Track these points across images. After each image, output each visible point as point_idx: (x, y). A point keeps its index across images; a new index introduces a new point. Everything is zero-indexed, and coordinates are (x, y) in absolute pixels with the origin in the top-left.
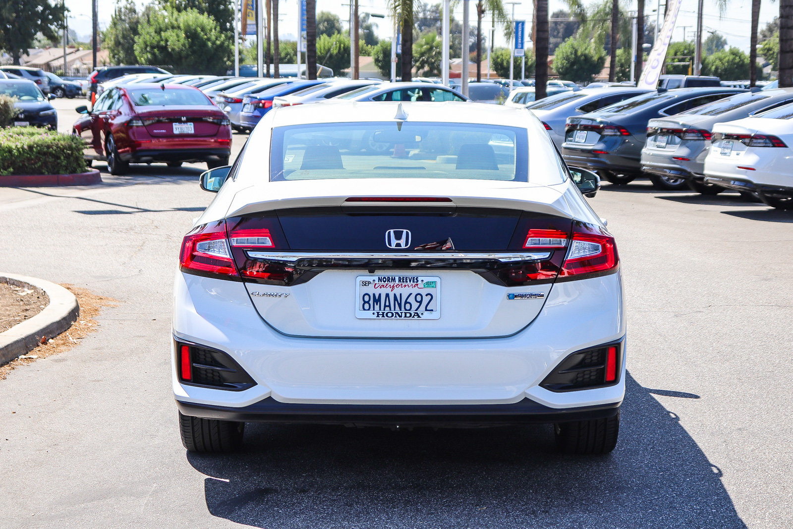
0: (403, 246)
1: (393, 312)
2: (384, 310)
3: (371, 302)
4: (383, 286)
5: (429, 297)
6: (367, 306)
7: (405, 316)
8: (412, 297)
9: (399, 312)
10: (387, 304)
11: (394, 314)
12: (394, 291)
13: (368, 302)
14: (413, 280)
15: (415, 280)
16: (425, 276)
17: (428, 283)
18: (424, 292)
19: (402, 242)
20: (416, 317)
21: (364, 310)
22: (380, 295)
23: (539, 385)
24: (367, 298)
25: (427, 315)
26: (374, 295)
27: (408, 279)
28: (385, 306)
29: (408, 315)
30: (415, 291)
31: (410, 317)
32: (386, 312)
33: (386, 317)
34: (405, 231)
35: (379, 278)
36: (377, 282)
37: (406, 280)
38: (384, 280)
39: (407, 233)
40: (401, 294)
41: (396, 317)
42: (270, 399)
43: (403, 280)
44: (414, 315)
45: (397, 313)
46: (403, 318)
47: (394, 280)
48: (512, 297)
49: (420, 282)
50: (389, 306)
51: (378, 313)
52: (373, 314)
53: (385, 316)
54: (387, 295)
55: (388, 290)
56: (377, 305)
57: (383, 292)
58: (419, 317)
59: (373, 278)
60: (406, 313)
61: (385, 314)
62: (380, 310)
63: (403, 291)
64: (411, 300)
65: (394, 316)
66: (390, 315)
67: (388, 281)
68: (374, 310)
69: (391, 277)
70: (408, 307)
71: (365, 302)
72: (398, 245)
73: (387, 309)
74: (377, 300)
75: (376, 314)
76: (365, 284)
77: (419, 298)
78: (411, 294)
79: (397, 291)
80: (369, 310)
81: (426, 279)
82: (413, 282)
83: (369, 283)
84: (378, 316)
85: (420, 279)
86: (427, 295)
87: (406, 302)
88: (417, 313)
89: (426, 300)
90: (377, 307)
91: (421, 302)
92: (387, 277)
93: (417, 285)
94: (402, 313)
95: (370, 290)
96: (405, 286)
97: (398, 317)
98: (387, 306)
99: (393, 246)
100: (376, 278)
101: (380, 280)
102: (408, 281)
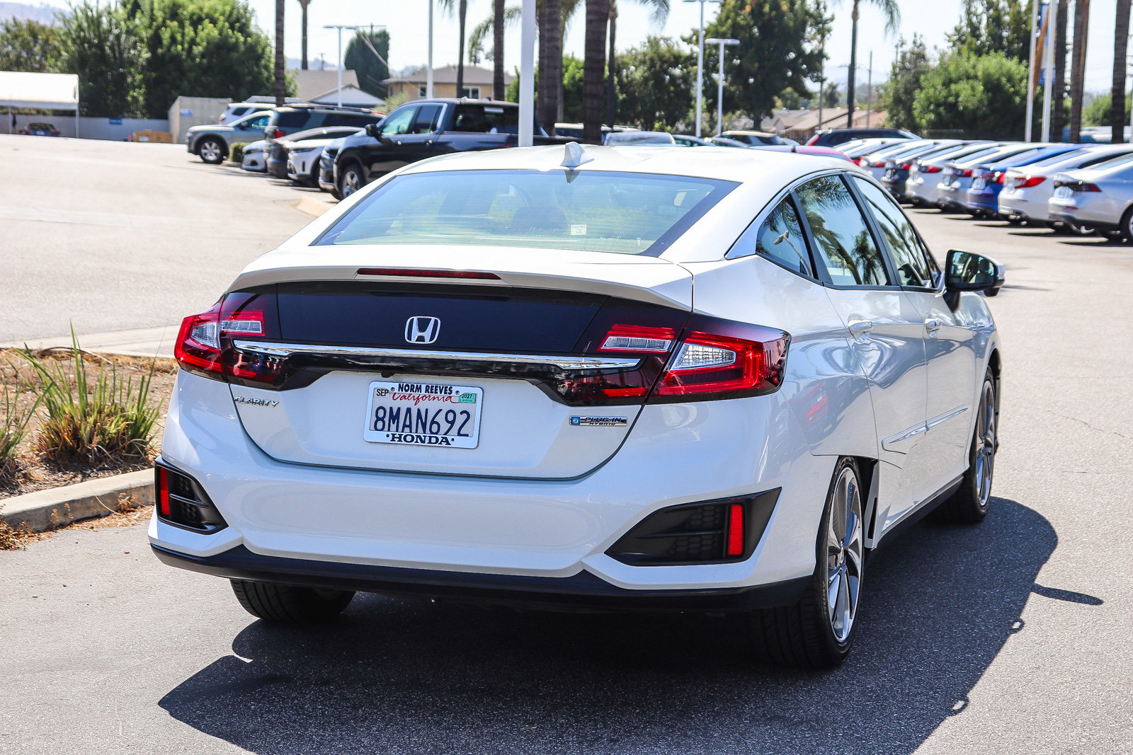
0: (427, 341)
1: (414, 435)
2: (403, 432)
3: (387, 419)
4: (405, 396)
5: (465, 416)
6: (380, 425)
7: (430, 442)
8: (442, 415)
9: (422, 435)
10: (408, 423)
11: (415, 437)
12: (417, 406)
13: (382, 419)
14: (446, 390)
15: (447, 390)
16: (461, 386)
17: (465, 395)
18: (458, 408)
19: (427, 334)
20: (444, 444)
21: (376, 429)
22: (399, 409)
23: (605, 553)
24: (381, 414)
25: (459, 441)
26: (391, 408)
27: (438, 388)
28: (405, 426)
29: (433, 440)
30: (447, 406)
31: (435, 443)
32: (404, 434)
33: (404, 442)
34: (433, 319)
35: (400, 385)
36: (396, 391)
37: (436, 390)
38: (407, 388)
39: (436, 322)
40: (427, 410)
41: (417, 442)
42: (241, 548)
43: (432, 389)
44: (442, 441)
45: (419, 437)
46: (426, 444)
47: (419, 389)
48: (576, 421)
49: (454, 394)
50: (410, 426)
51: (393, 435)
52: (388, 436)
53: (402, 440)
54: (409, 410)
55: (410, 403)
56: (394, 423)
57: (404, 404)
58: (448, 443)
59: (390, 384)
60: (430, 437)
61: (403, 437)
62: (397, 431)
63: (431, 406)
64: (440, 418)
65: (415, 440)
66: (409, 438)
67: (412, 390)
68: (389, 430)
69: (415, 385)
70: (435, 428)
71: (378, 419)
72: (421, 338)
73: (407, 430)
74: (394, 417)
75: (391, 436)
76: (382, 392)
77: (450, 417)
78: (440, 410)
79: (423, 405)
80: (382, 430)
81: (463, 390)
82: (445, 393)
83: (387, 391)
84: (393, 440)
85: (454, 389)
86: (461, 413)
87: (433, 422)
88: (446, 438)
89: (460, 419)
90: (393, 427)
91: (452, 423)
92: (410, 385)
93: (450, 397)
94: (425, 437)
95: (387, 402)
96: (434, 398)
97: (420, 443)
98: (407, 426)
99: (413, 341)
100: (396, 386)
101: (400, 388)
102: (438, 391)
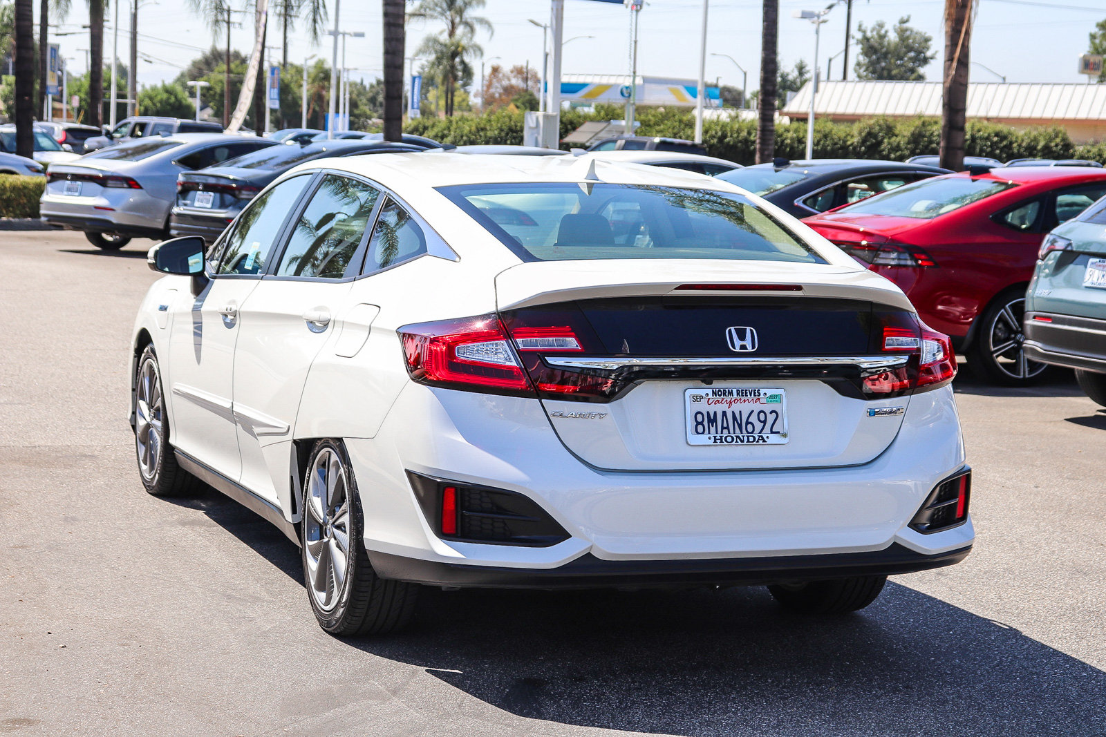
0: (750, 349)
1: (733, 435)
2: (722, 433)
3: (706, 423)
4: (718, 401)
5: (774, 415)
6: (700, 428)
7: (748, 441)
8: (755, 415)
9: (740, 435)
10: (725, 425)
11: (735, 438)
12: (732, 409)
13: (702, 423)
14: (755, 393)
15: (756, 393)
16: (768, 389)
17: (771, 397)
18: (767, 409)
19: (748, 343)
20: (761, 442)
21: (698, 433)
22: (715, 413)
23: (908, 526)
24: (700, 418)
25: (773, 439)
26: (708, 413)
27: (748, 392)
28: (723, 428)
29: (751, 439)
30: (757, 407)
31: (753, 442)
32: (725, 436)
33: (725, 443)
34: (748, 329)
35: (713, 390)
36: (710, 396)
37: (746, 393)
38: (720, 393)
39: (751, 330)
40: (740, 412)
41: (737, 442)
43: (742, 393)
44: (759, 439)
45: (737, 437)
46: (745, 443)
47: (731, 393)
48: (873, 413)
49: (762, 396)
50: (728, 428)
51: (715, 437)
52: (710, 438)
53: (724, 441)
54: (724, 414)
55: (724, 407)
56: (713, 426)
57: (720, 408)
58: (764, 441)
59: (705, 391)
60: (748, 437)
61: (723, 438)
62: (717, 433)
63: (744, 408)
64: (753, 419)
65: (735, 441)
66: (729, 439)
67: (725, 394)
68: (709, 433)
69: (727, 390)
70: (750, 427)
71: (698, 424)
72: (743, 347)
73: (725, 431)
74: (712, 420)
75: (713, 438)
76: (697, 399)
77: (762, 417)
78: (752, 411)
79: (736, 407)
80: (703, 433)
81: (770, 392)
82: (755, 396)
83: (701, 397)
84: (715, 442)
85: (762, 391)
86: (771, 413)
87: (747, 423)
88: (762, 437)
89: (771, 418)
90: (713, 429)
91: (764, 422)
92: (722, 390)
93: (759, 399)
94: (743, 436)
95: (703, 407)
96: (745, 401)
97: (740, 443)
98: (725, 428)
99: (738, 350)
100: (710, 392)
101: (714, 393)
102: (748, 394)
